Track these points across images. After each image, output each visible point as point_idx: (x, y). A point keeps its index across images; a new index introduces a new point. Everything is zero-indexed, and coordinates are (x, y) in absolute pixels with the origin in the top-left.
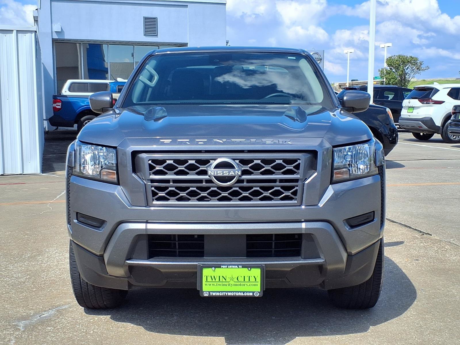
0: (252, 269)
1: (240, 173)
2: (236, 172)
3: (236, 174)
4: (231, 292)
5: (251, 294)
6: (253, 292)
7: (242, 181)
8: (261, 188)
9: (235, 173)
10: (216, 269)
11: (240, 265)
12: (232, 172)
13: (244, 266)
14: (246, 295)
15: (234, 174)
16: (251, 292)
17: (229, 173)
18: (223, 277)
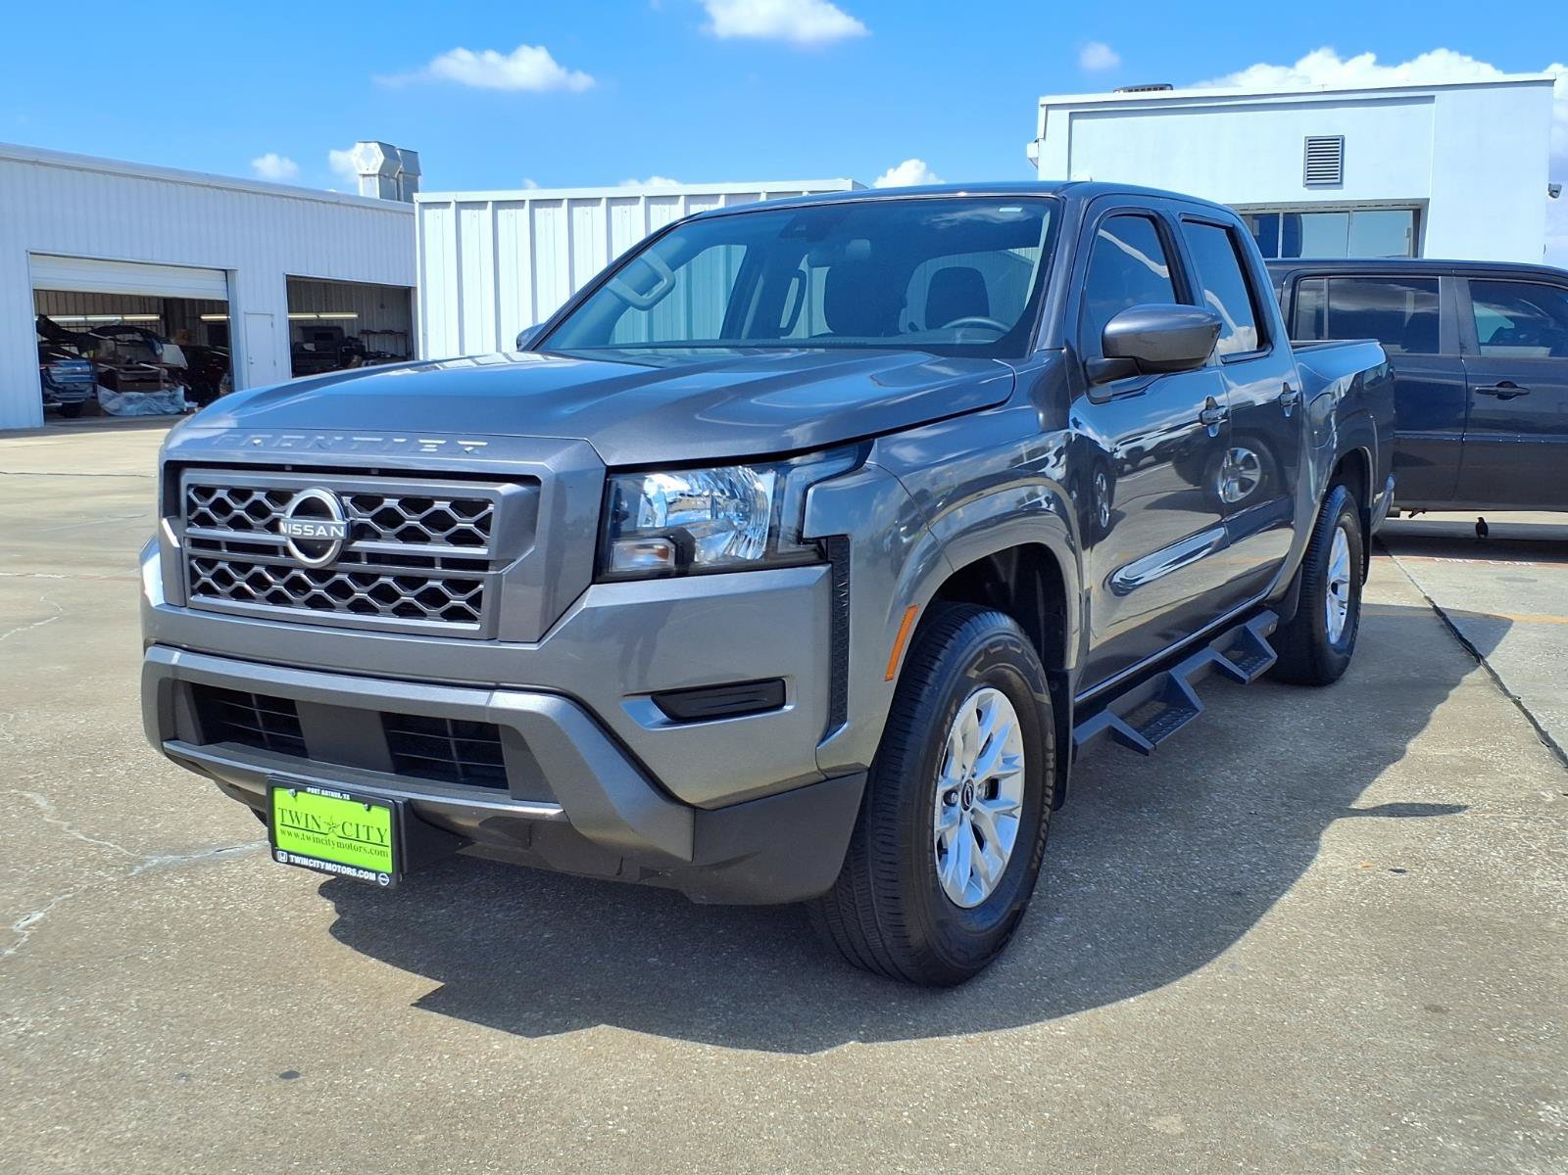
0: (374, 809)
1: (342, 534)
2: (334, 529)
3: (332, 535)
4: (333, 862)
5: (372, 877)
6: (377, 873)
7: (355, 557)
8: (399, 579)
9: (328, 533)
10: (299, 794)
11: (346, 791)
12: (322, 527)
13: (355, 797)
14: (361, 876)
15: (326, 535)
16: (372, 871)
17: (315, 530)
18: (313, 817)
